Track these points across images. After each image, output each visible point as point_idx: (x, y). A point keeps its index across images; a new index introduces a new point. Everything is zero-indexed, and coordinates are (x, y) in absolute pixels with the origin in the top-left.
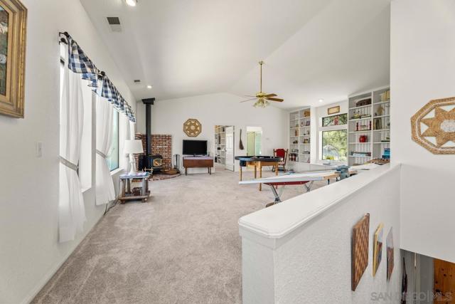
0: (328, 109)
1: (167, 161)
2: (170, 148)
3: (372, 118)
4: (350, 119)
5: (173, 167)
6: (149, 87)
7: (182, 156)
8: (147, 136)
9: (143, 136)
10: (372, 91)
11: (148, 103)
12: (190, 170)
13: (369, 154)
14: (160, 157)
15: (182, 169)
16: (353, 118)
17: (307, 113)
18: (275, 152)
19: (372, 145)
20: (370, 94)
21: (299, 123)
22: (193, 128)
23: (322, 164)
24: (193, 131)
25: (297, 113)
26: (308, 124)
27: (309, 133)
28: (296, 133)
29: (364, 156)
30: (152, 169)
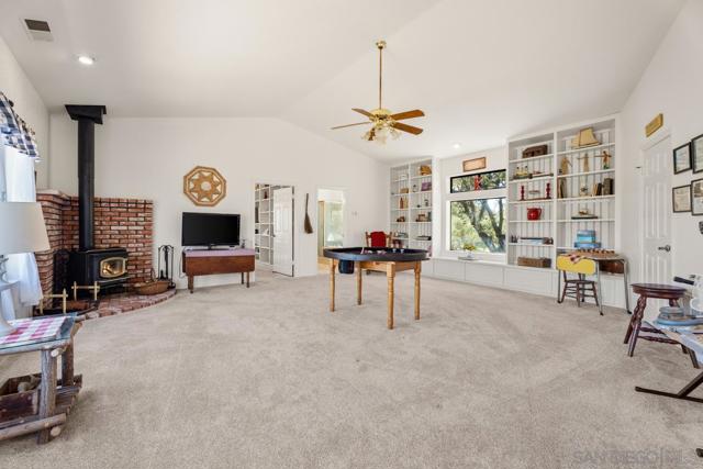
0: (464, 163)
1: (142, 262)
2: (148, 230)
3: (555, 177)
4: (510, 180)
5: (157, 275)
6: (85, 61)
7: (179, 249)
8: (81, 199)
9: (71, 200)
10: (554, 130)
11: (87, 117)
12: (200, 281)
13: (548, 241)
14: (123, 253)
15: (180, 279)
16: (517, 177)
17: (426, 169)
18: (367, 237)
19: (555, 225)
20: (551, 137)
21: (410, 186)
22: (206, 186)
23: (456, 259)
24: (207, 194)
25: (406, 167)
26: (428, 187)
27: (427, 204)
28: (403, 204)
29: (540, 243)
30: (96, 288)
